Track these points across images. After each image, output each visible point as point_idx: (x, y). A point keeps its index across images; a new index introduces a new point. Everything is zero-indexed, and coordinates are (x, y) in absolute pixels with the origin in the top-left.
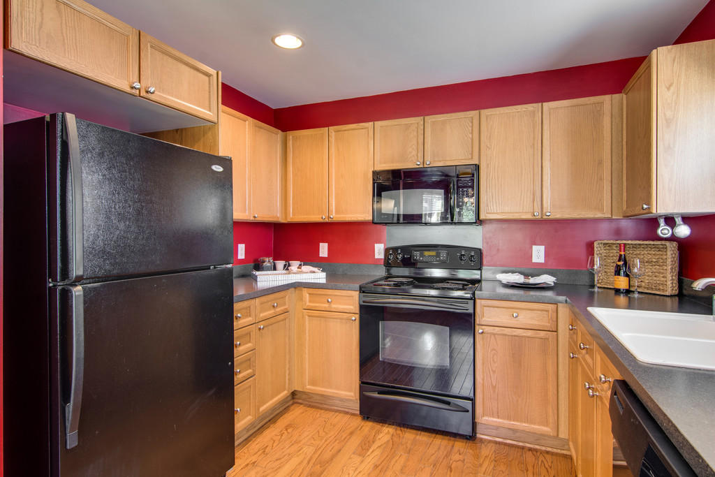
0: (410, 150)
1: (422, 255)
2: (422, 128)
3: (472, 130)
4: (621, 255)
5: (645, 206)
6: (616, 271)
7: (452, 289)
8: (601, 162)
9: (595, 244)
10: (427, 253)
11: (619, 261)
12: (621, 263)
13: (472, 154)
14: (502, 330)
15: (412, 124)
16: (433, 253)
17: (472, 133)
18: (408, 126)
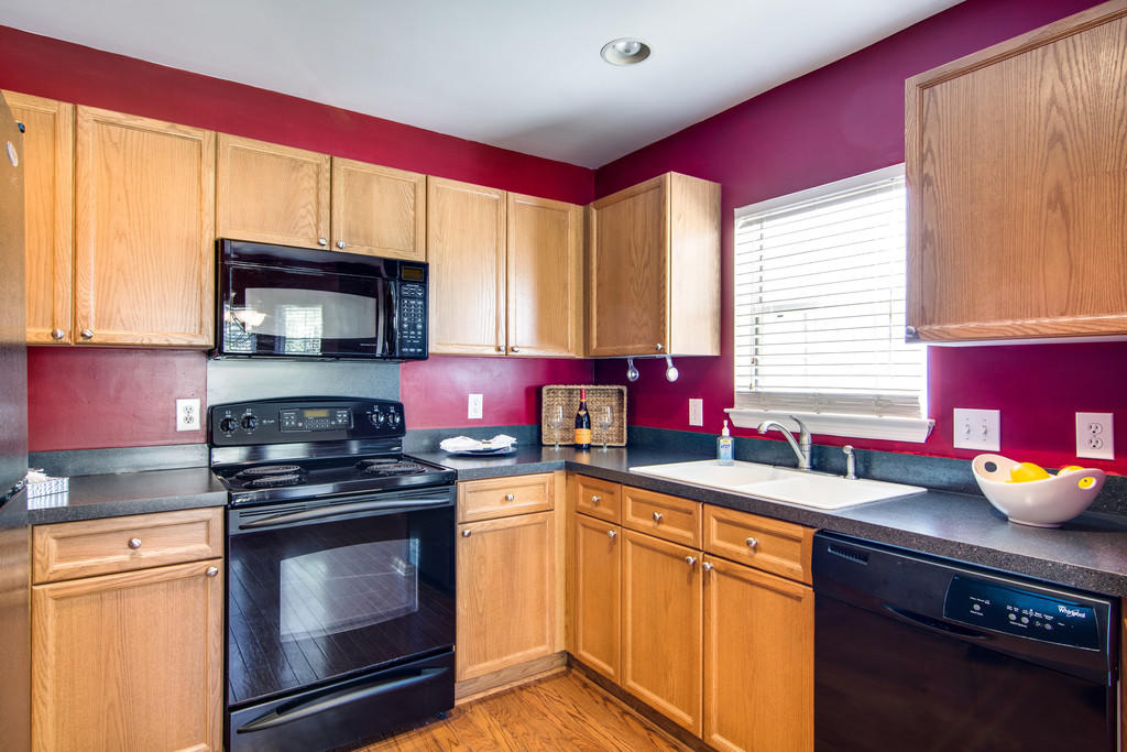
0: (303, 212)
1: (300, 418)
2: (328, 175)
3: (415, 203)
4: (581, 403)
5: (660, 346)
6: (577, 423)
7: (409, 473)
8: (565, 287)
9: (544, 390)
10: (310, 414)
11: (580, 410)
12: (583, 413)
13: (414, 244)
14: (493, 524)
15: (305, 162)
16: (323, 413)
17: (415, 209)
18: (296, 166)
